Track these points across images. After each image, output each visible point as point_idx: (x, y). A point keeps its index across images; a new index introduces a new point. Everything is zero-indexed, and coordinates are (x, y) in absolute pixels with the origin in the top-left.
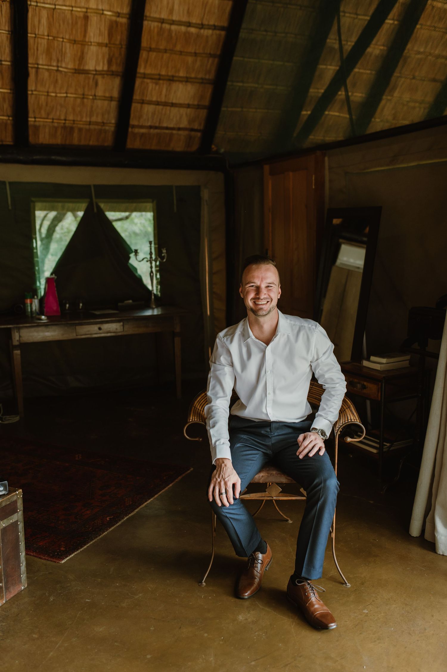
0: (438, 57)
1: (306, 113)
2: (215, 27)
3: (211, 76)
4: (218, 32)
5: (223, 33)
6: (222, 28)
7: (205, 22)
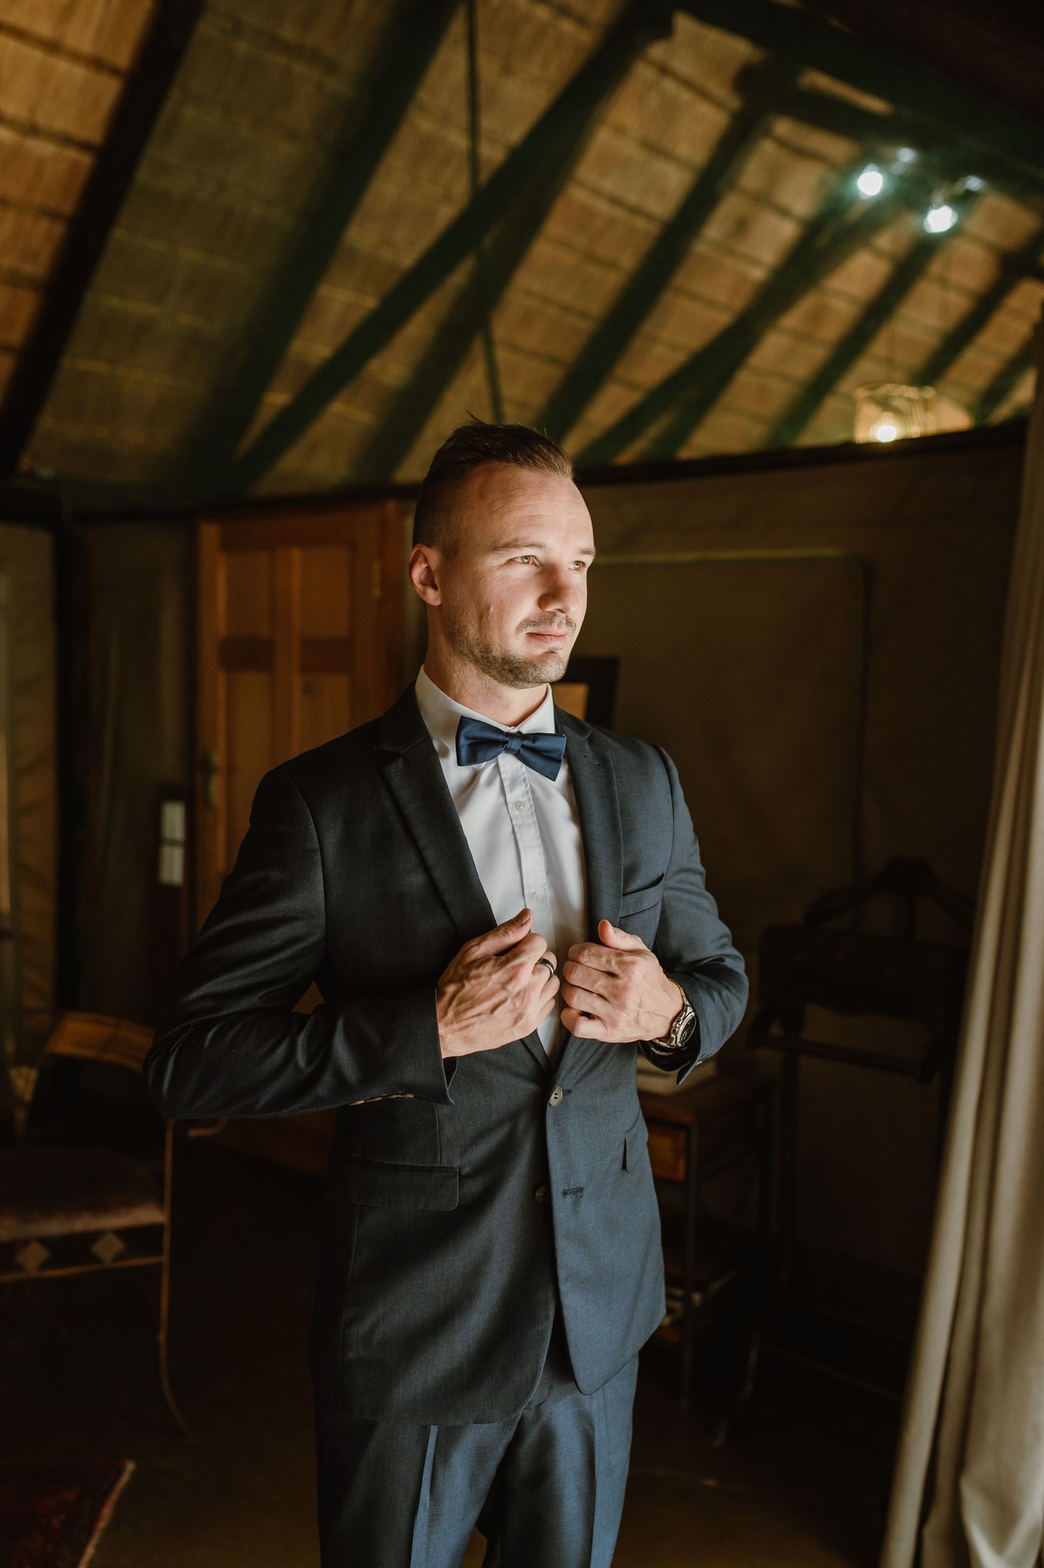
0: (567, 309)
1: (277, 399)
2: (65, 140)
3: (38, 268)
4: (72, 154)
5: (86, 160)
6: (85, 146)
7: (42, 120)
